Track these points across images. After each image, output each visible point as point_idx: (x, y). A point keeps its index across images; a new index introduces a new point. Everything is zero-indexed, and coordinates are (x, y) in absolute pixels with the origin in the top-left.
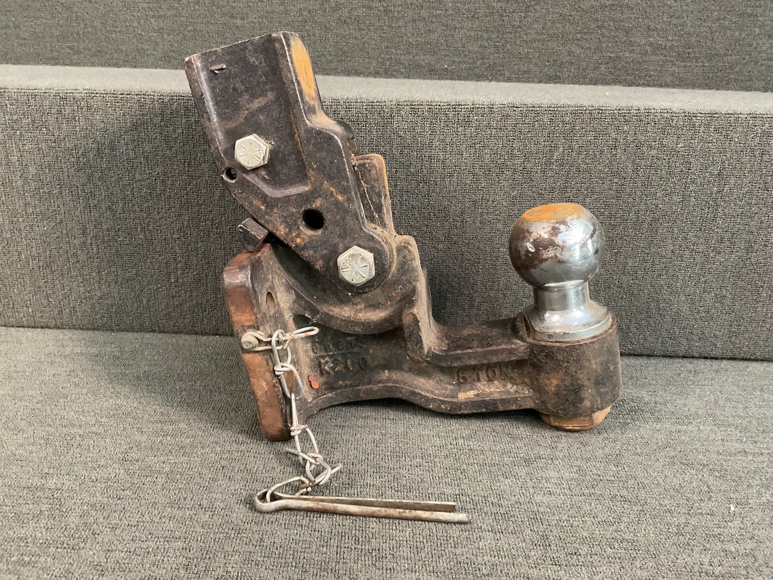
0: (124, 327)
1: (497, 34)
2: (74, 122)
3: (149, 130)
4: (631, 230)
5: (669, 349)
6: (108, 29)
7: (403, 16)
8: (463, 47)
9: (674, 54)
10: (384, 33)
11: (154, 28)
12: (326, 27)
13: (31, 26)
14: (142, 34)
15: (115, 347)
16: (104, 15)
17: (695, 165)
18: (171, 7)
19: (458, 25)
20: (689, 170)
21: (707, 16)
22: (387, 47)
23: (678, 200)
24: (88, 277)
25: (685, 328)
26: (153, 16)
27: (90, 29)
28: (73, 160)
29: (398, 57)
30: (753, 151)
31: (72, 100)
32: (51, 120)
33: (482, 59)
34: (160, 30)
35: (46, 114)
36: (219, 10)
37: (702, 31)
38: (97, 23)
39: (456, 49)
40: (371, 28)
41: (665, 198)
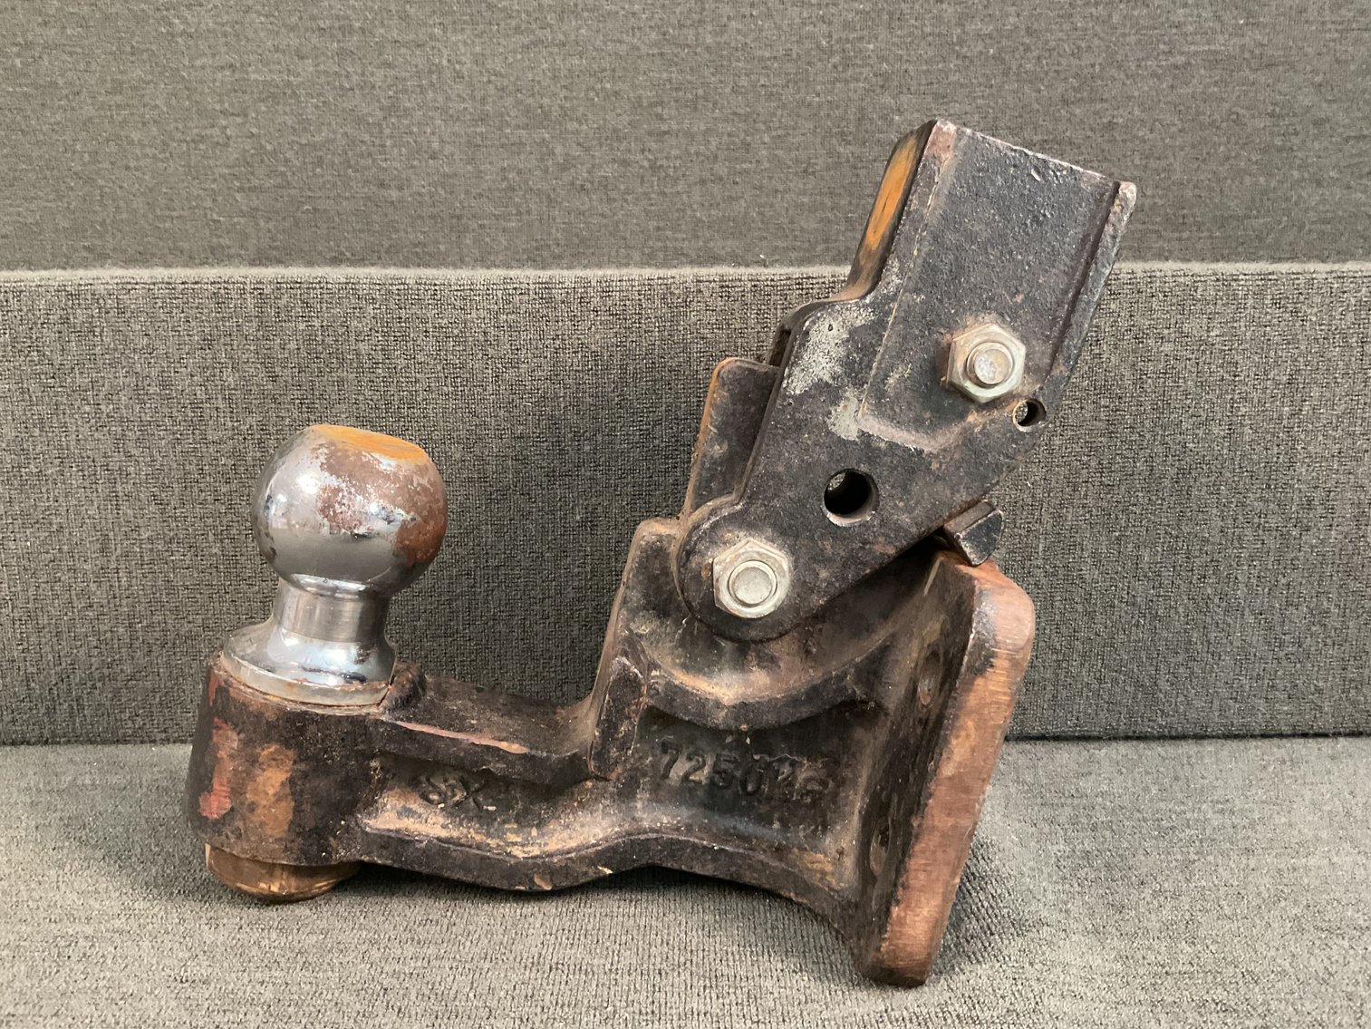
0: (176, 735)
1: (848, 199)
2: (91, 338)
3: (235, 347)
4: (1140, 494)
5: (1235, 722)
6: (159, 213)
7: (683, 175)
8: (792, 222)
9: (1158, 219)
10: (652, 205)
11: (241, 211)
12: (549, 197)
13: (19, 214)
14: (219, 221)
15: (160, 772)
16: (151, 190)
17: (1246, 367)
18: (272, 173)
19: (781, 187)
20: (1235, 376)
21: (1208, 153)
22: (658, 228)
23: (1222, 433)
24: (108, 634)
25: (1259, 677)
26: (241, 189)
27: (124, 216)
28: (87, 408)
29: (678, 245)
30: (1345, 338)
31: (89, 297)
32: (50, 335)
33: (826, 241)
34: (252, 214)
35: (39, 326)
36: (358, 175)
37: (1202, 177)
38: (139, 204)
39: (780, 227)
40: (629, 197)
41: (1198, 431)
